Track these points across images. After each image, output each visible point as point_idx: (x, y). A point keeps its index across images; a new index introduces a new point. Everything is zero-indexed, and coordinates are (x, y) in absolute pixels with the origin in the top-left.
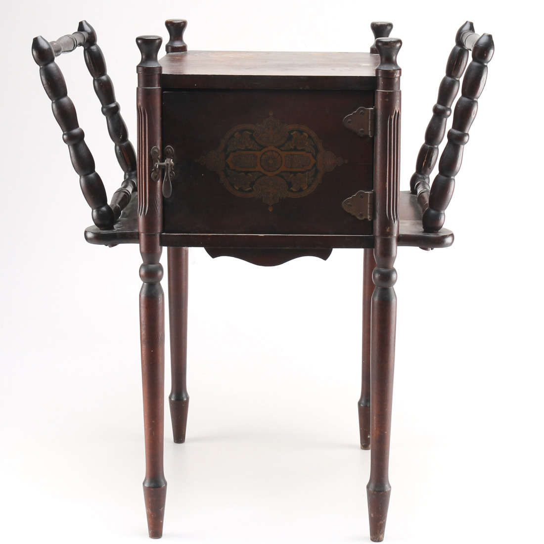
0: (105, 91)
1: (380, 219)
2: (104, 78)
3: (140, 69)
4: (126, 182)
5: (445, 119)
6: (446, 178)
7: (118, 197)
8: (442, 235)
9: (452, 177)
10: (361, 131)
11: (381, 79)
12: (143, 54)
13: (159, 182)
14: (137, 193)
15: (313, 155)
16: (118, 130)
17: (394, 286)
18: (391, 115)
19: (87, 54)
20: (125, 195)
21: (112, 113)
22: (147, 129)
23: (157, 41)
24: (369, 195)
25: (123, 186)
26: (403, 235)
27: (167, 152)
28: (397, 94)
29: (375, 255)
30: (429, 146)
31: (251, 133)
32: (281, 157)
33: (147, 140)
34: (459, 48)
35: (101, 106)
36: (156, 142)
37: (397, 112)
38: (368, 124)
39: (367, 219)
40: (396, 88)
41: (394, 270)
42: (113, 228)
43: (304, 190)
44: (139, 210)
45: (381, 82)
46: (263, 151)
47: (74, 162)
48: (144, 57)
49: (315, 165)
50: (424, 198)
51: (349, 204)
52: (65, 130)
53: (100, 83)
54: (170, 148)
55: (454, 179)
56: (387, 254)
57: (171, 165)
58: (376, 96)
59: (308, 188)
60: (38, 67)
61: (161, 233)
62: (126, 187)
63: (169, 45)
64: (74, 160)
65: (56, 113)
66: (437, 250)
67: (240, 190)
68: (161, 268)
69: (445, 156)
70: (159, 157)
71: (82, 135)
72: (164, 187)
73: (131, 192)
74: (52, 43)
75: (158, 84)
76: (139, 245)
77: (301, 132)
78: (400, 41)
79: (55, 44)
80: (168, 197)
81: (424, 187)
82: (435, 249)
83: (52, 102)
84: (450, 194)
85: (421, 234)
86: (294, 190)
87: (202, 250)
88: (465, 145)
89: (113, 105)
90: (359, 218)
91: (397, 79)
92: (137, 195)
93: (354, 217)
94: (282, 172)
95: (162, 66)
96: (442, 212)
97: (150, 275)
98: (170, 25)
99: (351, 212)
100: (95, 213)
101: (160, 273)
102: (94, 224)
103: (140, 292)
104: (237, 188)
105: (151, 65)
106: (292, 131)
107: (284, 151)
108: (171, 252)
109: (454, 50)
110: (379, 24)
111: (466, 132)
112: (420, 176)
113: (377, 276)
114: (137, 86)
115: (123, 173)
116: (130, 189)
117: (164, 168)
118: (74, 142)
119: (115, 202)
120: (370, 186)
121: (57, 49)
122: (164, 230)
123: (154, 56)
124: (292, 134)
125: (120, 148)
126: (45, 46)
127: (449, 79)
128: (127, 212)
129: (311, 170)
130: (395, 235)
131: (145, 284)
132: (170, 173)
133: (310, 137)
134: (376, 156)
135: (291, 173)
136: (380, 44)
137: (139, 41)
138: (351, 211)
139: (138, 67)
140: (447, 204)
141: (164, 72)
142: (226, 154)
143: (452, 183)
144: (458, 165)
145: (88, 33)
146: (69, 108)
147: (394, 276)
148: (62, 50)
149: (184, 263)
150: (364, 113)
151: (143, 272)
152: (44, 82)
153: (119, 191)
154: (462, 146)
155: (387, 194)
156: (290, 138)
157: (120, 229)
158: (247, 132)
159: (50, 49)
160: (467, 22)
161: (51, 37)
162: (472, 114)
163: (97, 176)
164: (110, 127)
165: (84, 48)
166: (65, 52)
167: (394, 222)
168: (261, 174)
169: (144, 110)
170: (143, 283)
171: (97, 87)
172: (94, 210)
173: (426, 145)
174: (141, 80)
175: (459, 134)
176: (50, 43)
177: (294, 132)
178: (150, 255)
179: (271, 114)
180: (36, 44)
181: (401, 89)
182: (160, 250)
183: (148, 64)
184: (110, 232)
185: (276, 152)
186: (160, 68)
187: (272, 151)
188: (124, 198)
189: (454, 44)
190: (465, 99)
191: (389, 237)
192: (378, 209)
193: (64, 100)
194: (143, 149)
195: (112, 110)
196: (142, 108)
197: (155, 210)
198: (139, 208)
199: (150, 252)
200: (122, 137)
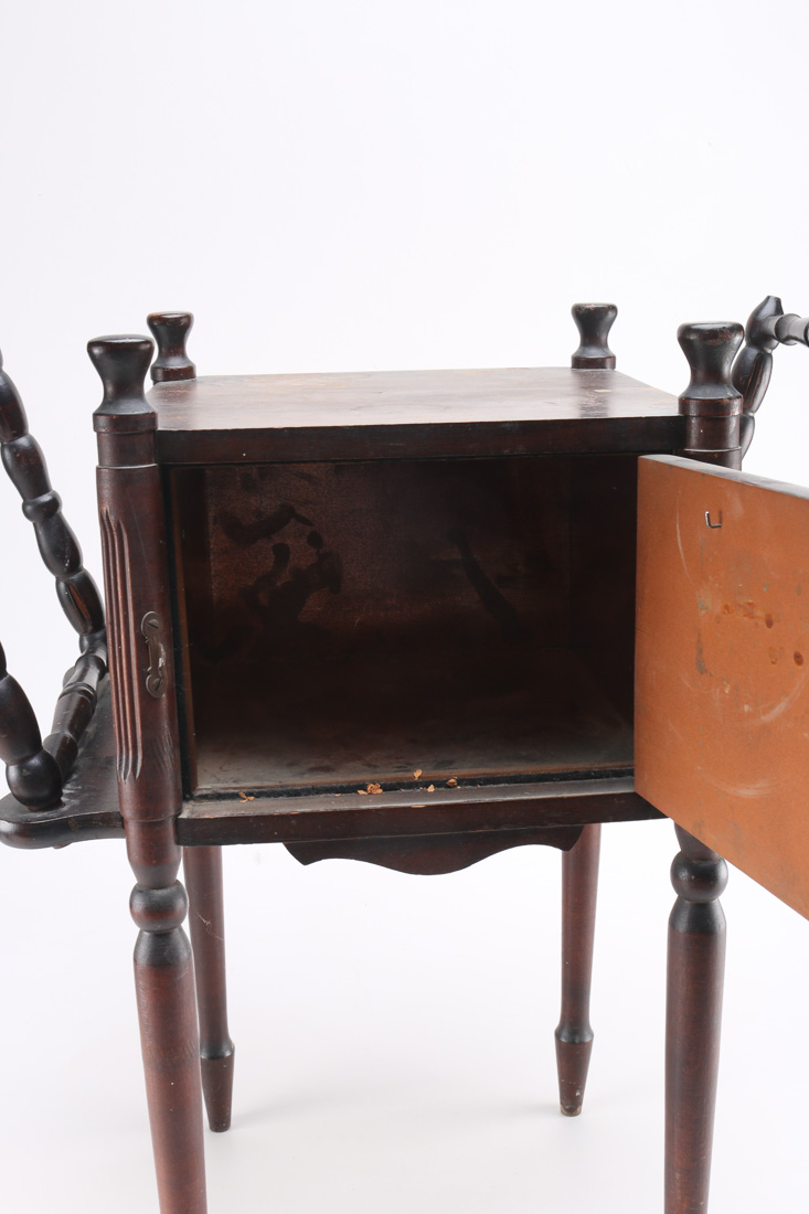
0: (28, 469)
2: (22, 441)
3: (103, 420)
4: (87, 659)
7: (67, 708)
11: (697, 422)
12: (108, 381)
13: (164, 696)
14: (109, 677)
16: (60, 550)
20: (82, 700)
21: (45, 513)
22: (128, 570)
23: (143, 348)
33: (130, 597)
34: (754, 352)
35: (21, 501)
36: (153, 601)
42: (59, 803)
44: (120, 765)
48: (110, 389)
53: (16, 453)
61: (176, 815)
62: (84, 674)
63: (158, 365)
76: (124, 840)
78: (738, 329)
87: (279, 849)
89: (46, 498)
91: (734, 421)
92: (109, 682)
95: (154, 410)
97: (155, 912)
98: (157, 324)
100: (13, 774)
103: (136, 951)
105: (131, 408)
114: (97, 463)
115: (76, 636)
116: (92, 678)
119: (62, 726)
123: (136, 386)
125: (68, 586)
131: (146, 934)
136: (693, 337)
137: (96, 351)
139: (96, 415)
141: (161, 427)
153: (68, 693)
157: (75, 801)
160: (768, 298)
163: (13, 685)
164: (44, 544)
169: (119, 525)
170: (141, 933)
171: (9, 462)
172: (12, 767)
174: (107, 449)
183: (123, 407)
184: (54, 814)
186: (152, 417)
188: (82, 708)
194: (121, 620)
195: (45, 509)
196: (112, 518)
197: (160, 765)
198: (121, 760)
199: (154, 862)
200: (70, 564)
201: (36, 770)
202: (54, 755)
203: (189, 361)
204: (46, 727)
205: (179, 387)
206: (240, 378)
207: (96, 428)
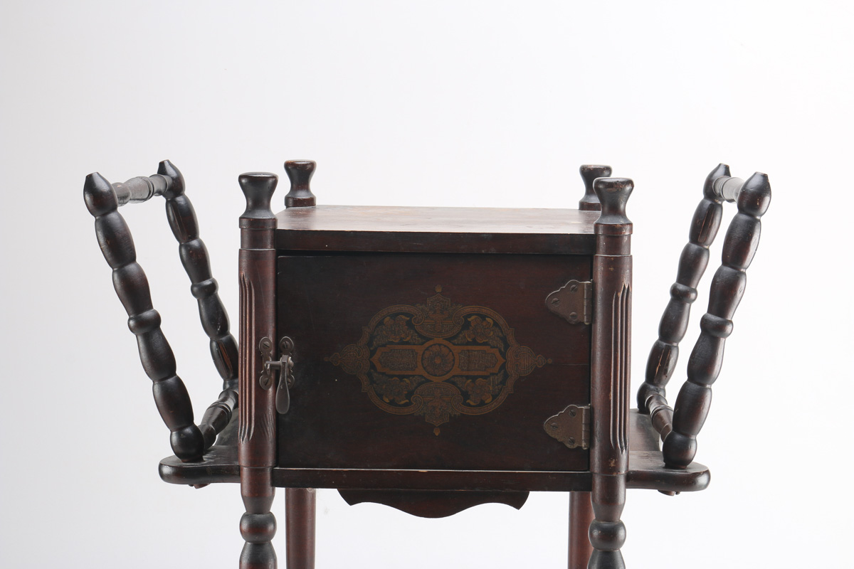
0: (196, 262)
1: (601, 447)
2: (194, 243)
3: (245, 221)
4: (226, 394)
5: (688, 305)
6: (699, 387)
7: (212, 414)
8: (691, 471)
9: (708, 386)
10: (573, 316)
11: (602, 238)
12: (249, 199)
13: (271, 390)
15: (500, 351)
16: (214, 319)
17: (621, 549)
18: (618, 291)
19: (170, 208)
20: (222, 412)
21: (206, 293)
22: (253, 311)
23: (271, 181)
24: (584, 411)
25: (221, 398)
26: (634, 471)
27: (284, 346)
28: (627, 260)
29: (593, 501)
30: (665, 344)
31: (408, 319)
32: (453, 355)
33: (253, 328)
34: (708, 203)
35: (191, 284)
36: (267, 331)
37: (627, 287)
38: (583, 306)
39: (581, 447)
40: (624, 253)
41: (622, 524)
42: (201, 460)
43: (487, 404)
44: (241, 433)
45: (602, 242)
46: (427, 345)
47: (144, 361)
48: (250, 203)
49: (503, 366)
50: (661, 418)
51: (554, 426)
52: (131, 312)
53: (189, 251)
54: (288, 340)
55: (710, 389)
56: (611, 501)
57: (289, 365)
58: (594, 263)
59: (493, 399)
60: (93, 219)
61: (273, 467)
62: (225, 400)
63: (290, 196)
64: (144, 357)
65: (118, 287)
66: (684, 495)
67: (392, 403)
68: (272, 519)
69: (697, 354)
70: (271, 353)
71: (157, 320)
72: (278, 397)
73: (232, 408)
74: (115, 185)
75: (271, 243)
76: (239, 484)
77: (483, 317)
78: (630, 182)
79: (119, 186)
80: (284, 413)
81: (660, 403)
82: (682, 493)
83: (113, 272)
84: (705, 411)
85: (662, 471)
86: (472, 403)
87: (334, 493)
88: (728, 339)
89: (207, 282)
90: (568, 446)
91: (626, 239)
93: (562, 444)
94: (454, 376)
95: (278, 218)
96: (693, 438)
97: (257, 530)
98: (291, 167)
99: (557, 437)
100: (175, 438)
101: (271, 527)
102: (174, 454)
103: (241, 556)
104: (387, 401)
105: (261, 215)
106: (470, 315)
107: (458, 345)
108: (291, 495)
109: (701, 205)
110: (593, 167)
111: (729, 319)
112: (652, 387)
113: (596, 533)
114: (240, 248)
115: (222, 381)
116: (230, 404)
117: (278, 368)
118: (145, 330)
119: (208, 422)
120: (586, 397)
121: (122, 194)
122: (277, 463)
123: (266, 202)
124: (469, 319)
125: (218, 345)
126: (102, 186)
127: (695, 247)
128: (226, 437)
129: (497, 374)
130: (623, 471)
131: (249, 543)
132: (288, 377)
133: (496, 324)
134: (595, 353)
135: (468, 377)
136: (601, 186)
137: (243, 181)
138: (558, 435)
139: (241, 218)
140: (700, 425)
141: (280, 226)
142: (371, 349)
143: (708, 394)
144: (717, 368)
145: (173, 179)
146: (139, 279)
147: (621, 533)
148: (131, 196)
149: (309, 512)
150: (576, 290)
151: (245, 526)
152: (102, 241)
153: (215, 406)
154: (722, 340)
155: (612, 410)
156: (467, 325)
157: (212, 461)
158: (403, 317)
159: (111, 191)
160: (720, 165)
161: (114, 176)
162: (738, 292)
163: (179, 382)
164: (204, 314)
165: (167, 199)
166: (134, 200)
167: (622, 451)
168: (423, 380)
169: (250, 283)
170: (246, 543)
171: (184, 256)
172: (174, 433)
173: (660, 342)
174: (246, 239)
175: (719, 321)
176: (113, 185)
177: (473, 317)
178: (257, 500)
179: (439, 290)
180: (90, 185)
181: (632, 254)
182: (271, 493)
183: (256, 214)
184: (197, 465)
185: (445, 346)
186: (274, 221)
187: (440, 345)
188: (221, 417)
189: (701, 196)
190: (728, 269)
191: (614, 475)
192: (597, 433)
193: (131, 267)
194: (248, 341)
195: (206, 290)
196: (246, 280)
197: (264, 433)
198: (241, 430)
199: (257, 495)
200: (221, 329)
201: (188, 435)
202: (203, 433)
203: (311, 194)
204: (198, 420)
205: (302, 211)
206: (345, 207)
207: (240, 226)
